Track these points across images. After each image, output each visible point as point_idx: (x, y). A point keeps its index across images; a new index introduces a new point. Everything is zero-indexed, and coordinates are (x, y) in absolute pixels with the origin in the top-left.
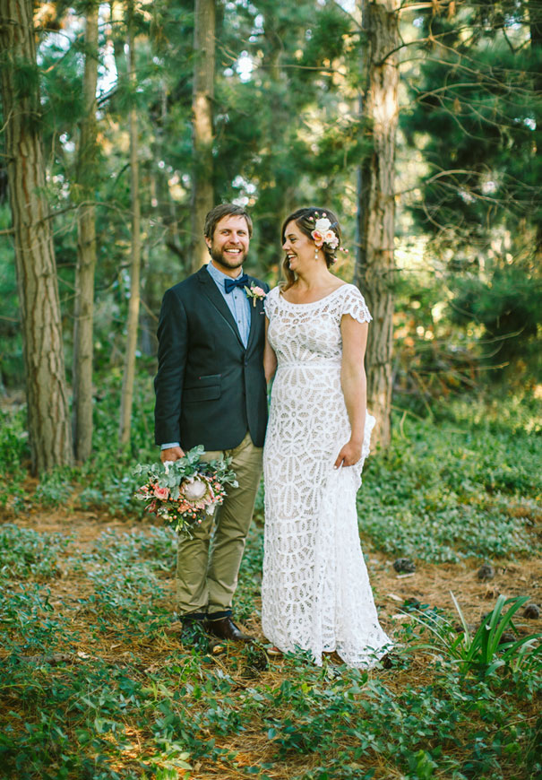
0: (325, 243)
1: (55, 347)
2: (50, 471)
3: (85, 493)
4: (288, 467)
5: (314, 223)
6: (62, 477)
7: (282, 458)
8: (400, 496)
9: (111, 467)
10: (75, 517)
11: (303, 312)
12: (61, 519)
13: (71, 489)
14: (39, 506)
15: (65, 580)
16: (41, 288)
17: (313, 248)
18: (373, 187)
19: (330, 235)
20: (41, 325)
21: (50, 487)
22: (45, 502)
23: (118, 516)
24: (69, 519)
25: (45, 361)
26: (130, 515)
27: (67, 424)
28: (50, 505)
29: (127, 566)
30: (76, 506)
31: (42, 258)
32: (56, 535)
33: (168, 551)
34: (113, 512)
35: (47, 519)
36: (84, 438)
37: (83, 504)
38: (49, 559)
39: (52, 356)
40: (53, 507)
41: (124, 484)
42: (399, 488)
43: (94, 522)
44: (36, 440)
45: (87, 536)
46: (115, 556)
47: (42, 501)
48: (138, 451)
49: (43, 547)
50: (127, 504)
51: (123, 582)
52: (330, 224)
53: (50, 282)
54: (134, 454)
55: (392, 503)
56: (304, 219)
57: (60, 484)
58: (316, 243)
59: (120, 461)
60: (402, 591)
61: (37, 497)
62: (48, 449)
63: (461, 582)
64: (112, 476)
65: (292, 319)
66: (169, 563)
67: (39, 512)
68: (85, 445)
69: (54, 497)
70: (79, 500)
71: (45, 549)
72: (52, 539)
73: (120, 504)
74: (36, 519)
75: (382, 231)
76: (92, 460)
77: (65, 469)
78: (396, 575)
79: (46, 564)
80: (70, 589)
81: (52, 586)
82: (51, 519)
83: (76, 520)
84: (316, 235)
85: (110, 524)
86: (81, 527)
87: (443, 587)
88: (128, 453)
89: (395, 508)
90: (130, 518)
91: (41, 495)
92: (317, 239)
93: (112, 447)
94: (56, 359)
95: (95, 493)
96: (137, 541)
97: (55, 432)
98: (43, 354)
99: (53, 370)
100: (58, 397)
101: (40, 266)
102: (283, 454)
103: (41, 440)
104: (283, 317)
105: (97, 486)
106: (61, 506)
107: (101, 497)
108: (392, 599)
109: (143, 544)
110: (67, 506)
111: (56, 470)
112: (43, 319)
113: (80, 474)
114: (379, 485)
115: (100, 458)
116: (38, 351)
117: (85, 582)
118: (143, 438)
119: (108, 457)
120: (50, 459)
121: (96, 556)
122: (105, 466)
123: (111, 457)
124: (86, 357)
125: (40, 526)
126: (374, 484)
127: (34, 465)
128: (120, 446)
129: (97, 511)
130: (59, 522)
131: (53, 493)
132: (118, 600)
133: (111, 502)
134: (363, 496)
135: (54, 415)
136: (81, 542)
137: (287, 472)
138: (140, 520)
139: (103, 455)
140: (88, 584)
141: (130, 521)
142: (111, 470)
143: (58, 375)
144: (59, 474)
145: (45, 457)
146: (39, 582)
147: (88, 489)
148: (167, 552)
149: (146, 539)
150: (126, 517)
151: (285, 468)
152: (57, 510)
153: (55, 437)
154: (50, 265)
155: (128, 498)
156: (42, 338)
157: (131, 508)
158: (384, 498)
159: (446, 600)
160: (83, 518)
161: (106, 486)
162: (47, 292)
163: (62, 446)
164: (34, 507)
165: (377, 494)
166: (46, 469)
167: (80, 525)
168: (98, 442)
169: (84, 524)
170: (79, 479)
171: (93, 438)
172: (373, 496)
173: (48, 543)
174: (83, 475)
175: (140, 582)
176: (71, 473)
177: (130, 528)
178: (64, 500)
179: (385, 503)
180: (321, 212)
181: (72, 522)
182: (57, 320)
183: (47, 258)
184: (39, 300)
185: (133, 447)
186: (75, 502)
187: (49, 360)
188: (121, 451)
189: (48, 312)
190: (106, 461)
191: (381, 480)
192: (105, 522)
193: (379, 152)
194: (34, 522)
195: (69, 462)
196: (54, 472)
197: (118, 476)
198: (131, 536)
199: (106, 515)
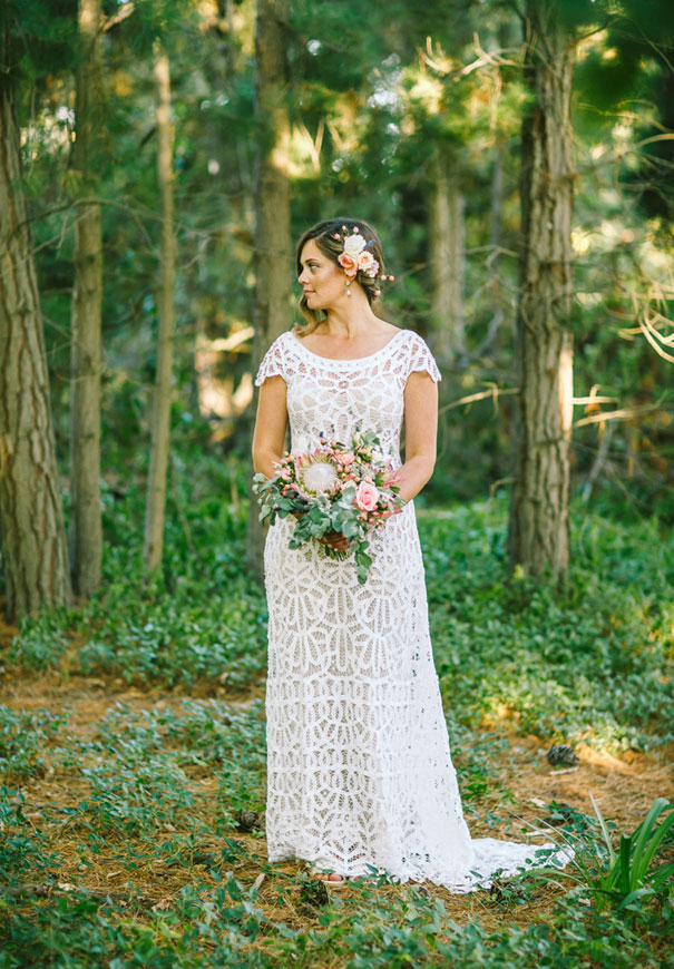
0: (359, 271)
1: (40, 424)
2: (35, 614)
3: (86, 649)
4: (336, 601)
5: (342, 243)
6: (53, 623)
7: (327, 588)
8: (575, 649)
9: (131, 607)
10: (71, 686)
11: (351, 370)
12: (50, 688)
13: (65, 642)
14: (17, 669)
15: (51, 780)
16: (17, 332)
17: (343, 279)
18: (538, 162)
19: (366, 258)
20: (18, 389)
21: (34, 640)
22: (26, 663)
23: (136, 684)
24: (63, 689)
25: (24, 445)
26: (155, 682)
27: (60, 541)
28: (34, 667)
29: (143, 760)
30: (72, 668)
31: (17, 286)
32: (41, 714)
33: (207, 736)
34: (129, 677)
35: (29, 690)
36: (89, 562)
37: (84, 666)
38: (27, 750)
39: (35, 437)
40: (38, 670)
41: (146, 633)
42: (573, 635)
43: (101, 692)
44: (13, 567)
45: (88, 713)
46: (126, 745)
47: (22, 662)
48: (175, 581)
49: (19, 732)
50: (151, 666)
51: (132, 782)
52: (364, 243)
53: (30, 322)
54: (168, 585)
55: (561, 660)
56: (328, 237)
57: (50, 634)
58: (347, 272)
59: (145, 597)
60: (554, 794)
61: (12, 656)
62: (31, 579)
63: (648, 781)
64: (130, 622)
65: (337, 382)
66: (206, 755)
67: (16, 677)
68: (90, 573)
69: (38, 655)
70: (77, 659)
71: (21, 734)
72: (34, 719)
73: (141, 665)
74: (12, 689)
75: (551, 233)
76: (100, 597)
77: (57, 611)
78: (548, 771)
79: (23, 757)
80: (56, 794)
81: (29, 791)
82: (34, 689)
83: (73, 690)
84: (345, 261)
85: (124, 696)
86: (79, 701)
87: (618, 788)
88: (158, 583)
89: (563, 667)
90: (155, 686)
91: (19, 653)
92: (346, 266)
93: (133, 576)
94: (41, 442)
95: (102, 649)
96: (162, 722)
97: (41, 554)
98: (21, 434)
99: (38, 458)
100: (45, 501)
101: (15, 298)
102: (327, 582)
103: (21, 566)
104: (319, 377)
105: (107, 636)
106: (50, 669)
107: (111, 654)
108: (535, 806)
109: (172, 726)
110: (59, 669)
111: (44, 612)
112: (21, 380)
113: (81, 619)
114: (543, 633)
115: (113, 594)
116: (13, 429)
117: (79, 783)
118: (184, 558)
119: (125, 592)
120: (35, 595)
121: (99, 744)
122: (120, 604)
123: (131, 591)
124: (91, 436)
125: (17, 700)
126: (534, 629)
127: (10, 604)
128: (144, 573)
129: (104, 676)
130: (46, 694)
131: (38, 649)
132: (123, 809)
133: (126, 661)
134: (515, 649)
135: (39, 528)
136: (79, 724)
137: (336, 608)
138: (170, 689)
139: (117, 588)
140: (83, 786)
141: (155, 692)
142: (129, 612)
143: (46, 467)
144: (48, 619)
145: (27, 592)
146: (11, 785)
147: (92, 643)
148: (205, 737)
149: (176, 718)
150: (148, 685)
151: (333, 603)
152: (44, 675)
153: (42, 561)
154: (30, 296)
155: (153, 655)
156: (19, 409)
157: (156, 670)
158: (547, 652)
159: (619, 808)
160: (84, 688)
161: (120, 637)
162: (26, 338)
163: (53, 574)
164: (9, 672)
165: (538, 646)
166: (28, 612)
167: (78, 698)
168: (112, 567)
169: (85, 695)
170: (79, 626)
171: (104, 561)
172: (530, 649)
173: (29, 726)
174: (86, 620)
175: (159, 783)
176: (68, 618)
177: (154, 702)
178: (54, 660)
179: (549, 660)
180: (350, 226)
181: (66, 694)
182: (43, 380)
183: (25, 284)
184: (14, 351)
185: (168, 573)
186: (73, 663)
187: (31, 443)
188: (147, 582)
189: (27, 367)
190: (122, 597)
191: (547, 624)
192: (117, 692)
193: (546, 108)
194: (9, 694)
195: (65, 600)
196: (40, 617)
197: (140, 622)
198: (152, 714)
199: (119, 681)
